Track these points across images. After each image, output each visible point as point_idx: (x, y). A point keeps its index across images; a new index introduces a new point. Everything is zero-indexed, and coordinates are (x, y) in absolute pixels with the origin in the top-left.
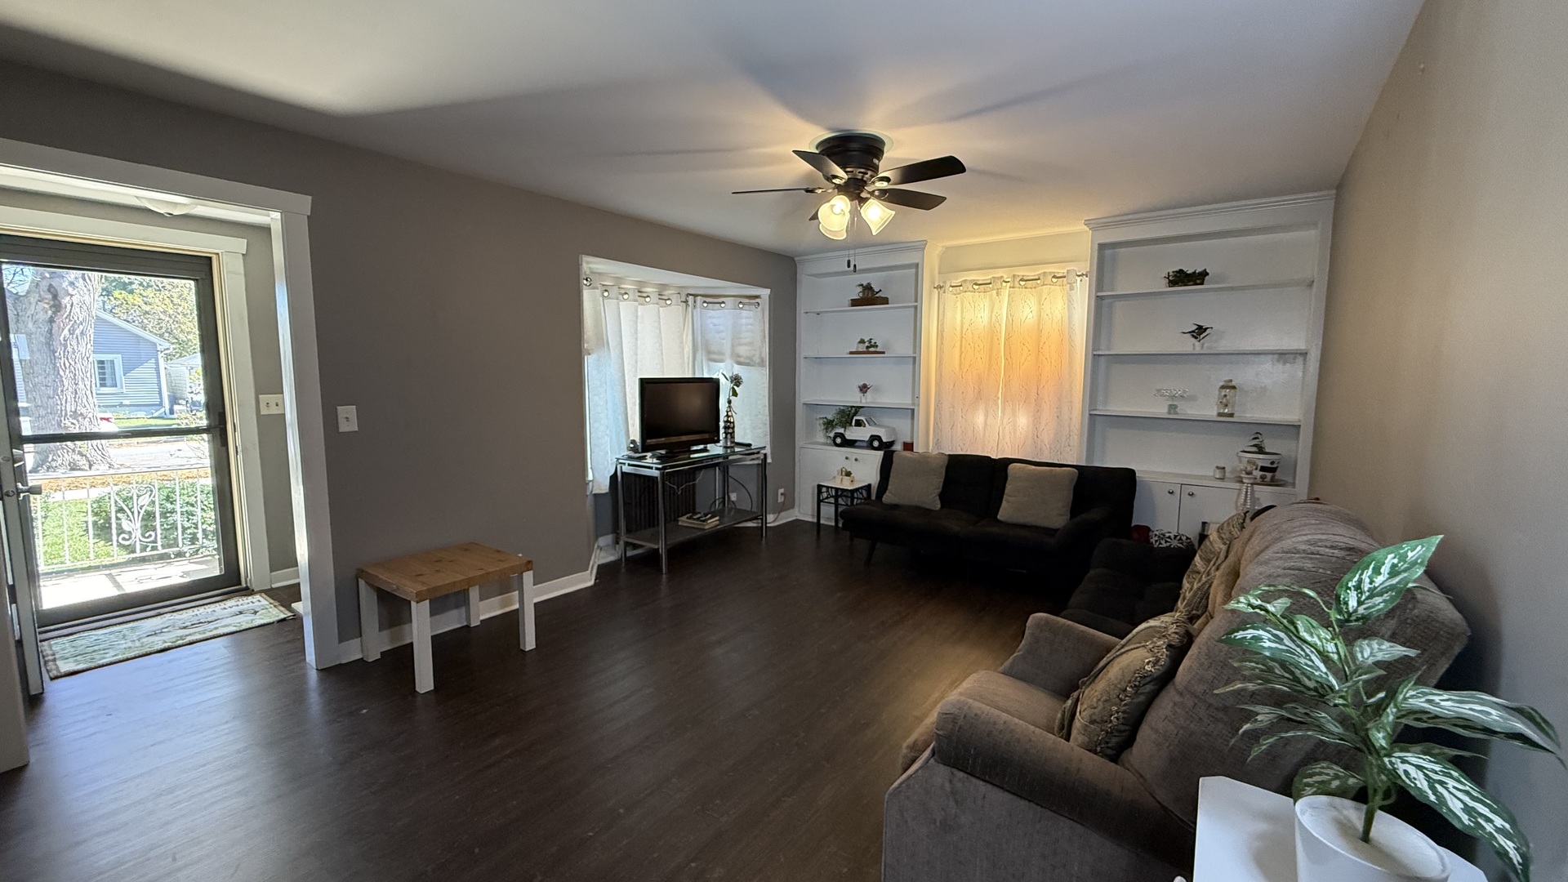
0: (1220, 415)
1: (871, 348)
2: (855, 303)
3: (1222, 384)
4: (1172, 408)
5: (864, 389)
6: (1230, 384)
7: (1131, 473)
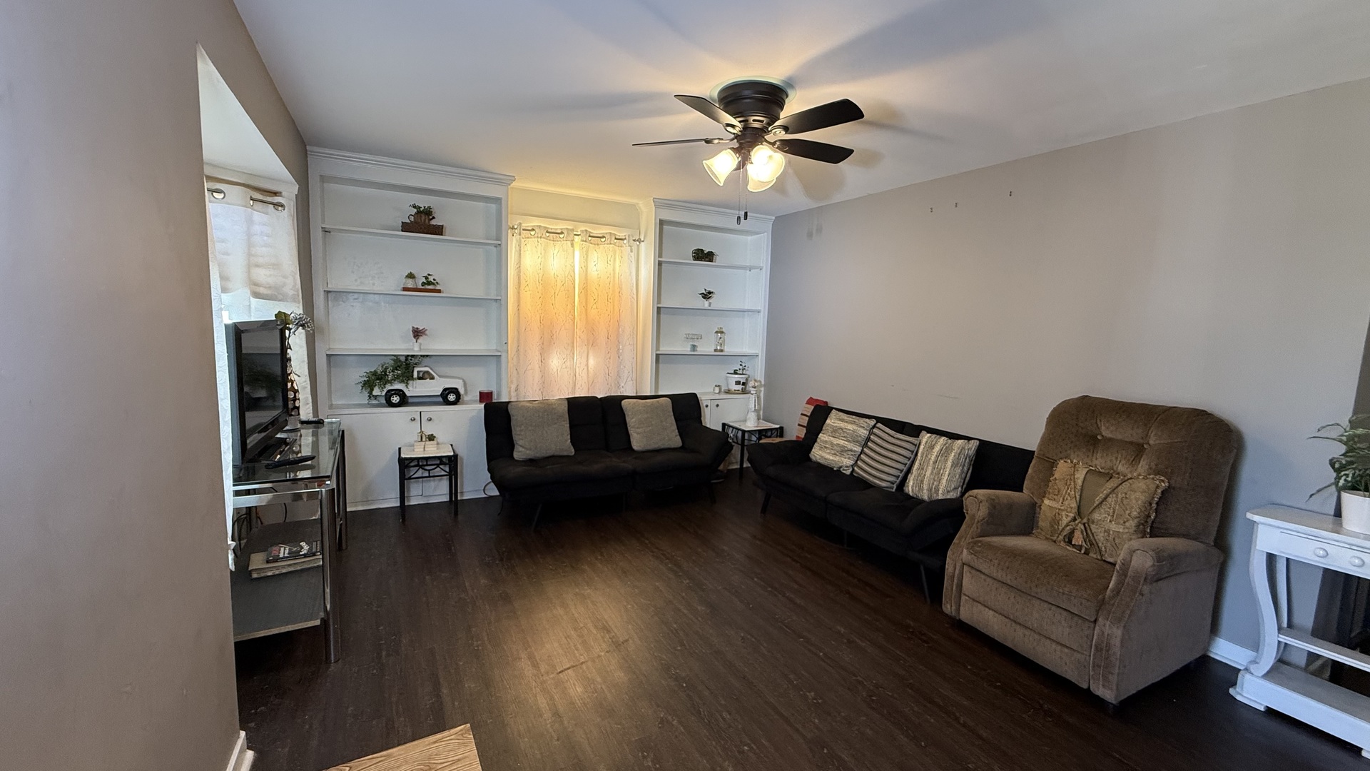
0: (716, 350)
1: (429, 286)
2: (406, 227)
3: (717, 330)
4: (694, 347)
5: (417, 333)
6: (721, 330)
7: (694, 395)
